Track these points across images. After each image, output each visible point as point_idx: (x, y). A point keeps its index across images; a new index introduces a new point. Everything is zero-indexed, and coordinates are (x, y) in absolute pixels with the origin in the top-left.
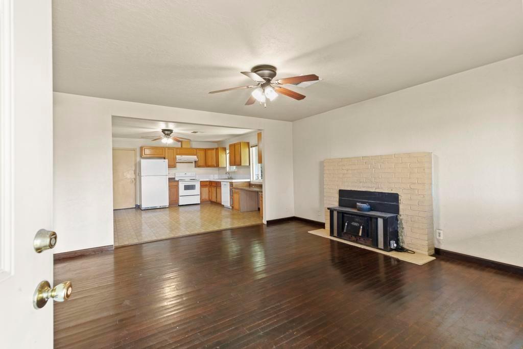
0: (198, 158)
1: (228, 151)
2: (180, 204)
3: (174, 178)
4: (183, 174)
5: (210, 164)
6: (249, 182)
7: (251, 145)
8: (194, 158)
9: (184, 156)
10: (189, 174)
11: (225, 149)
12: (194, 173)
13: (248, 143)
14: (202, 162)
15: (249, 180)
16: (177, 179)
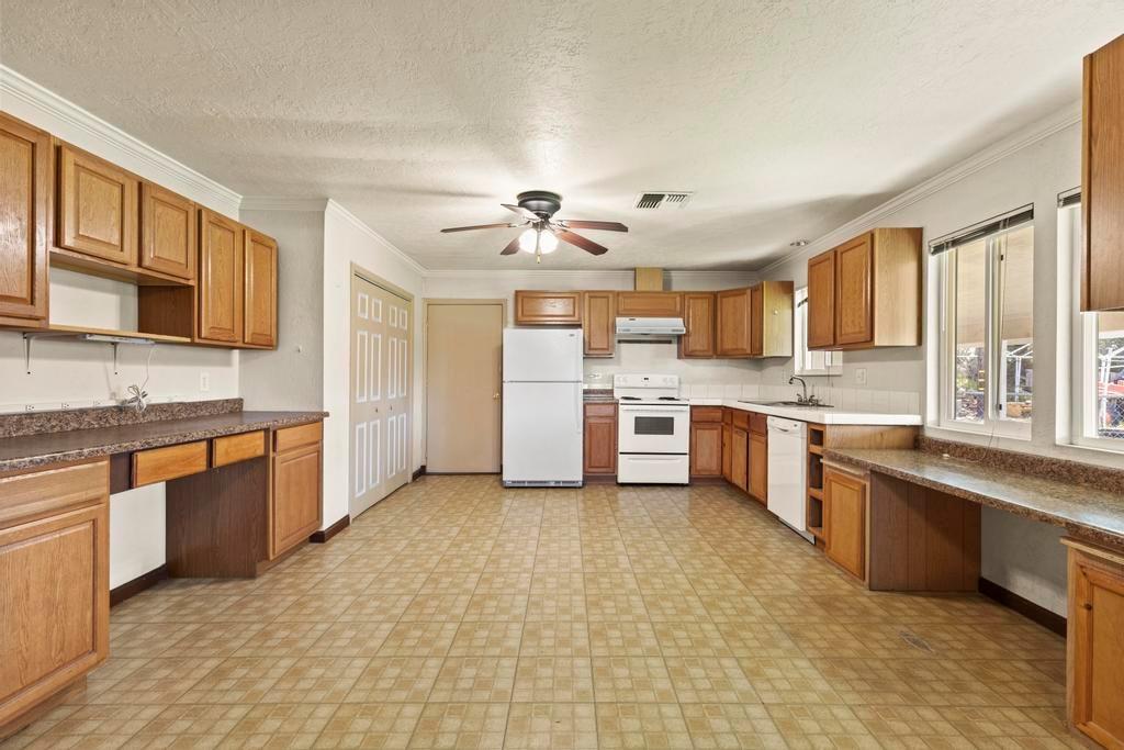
0: (686, 324)
1: (801, 295)
2: (620, 481)
3: (611, 392)
4: (637, 380)
5: (728, 345)
6: (918, 429)
7: (930, 239)
8: (675, 324)
9: (639, 320)
10: (657, 379)
11: (788, 288)
12: (676, 378)
13: (916, 235)
14: (699, 341)
15: (914, 420)
16: (618, 395)
